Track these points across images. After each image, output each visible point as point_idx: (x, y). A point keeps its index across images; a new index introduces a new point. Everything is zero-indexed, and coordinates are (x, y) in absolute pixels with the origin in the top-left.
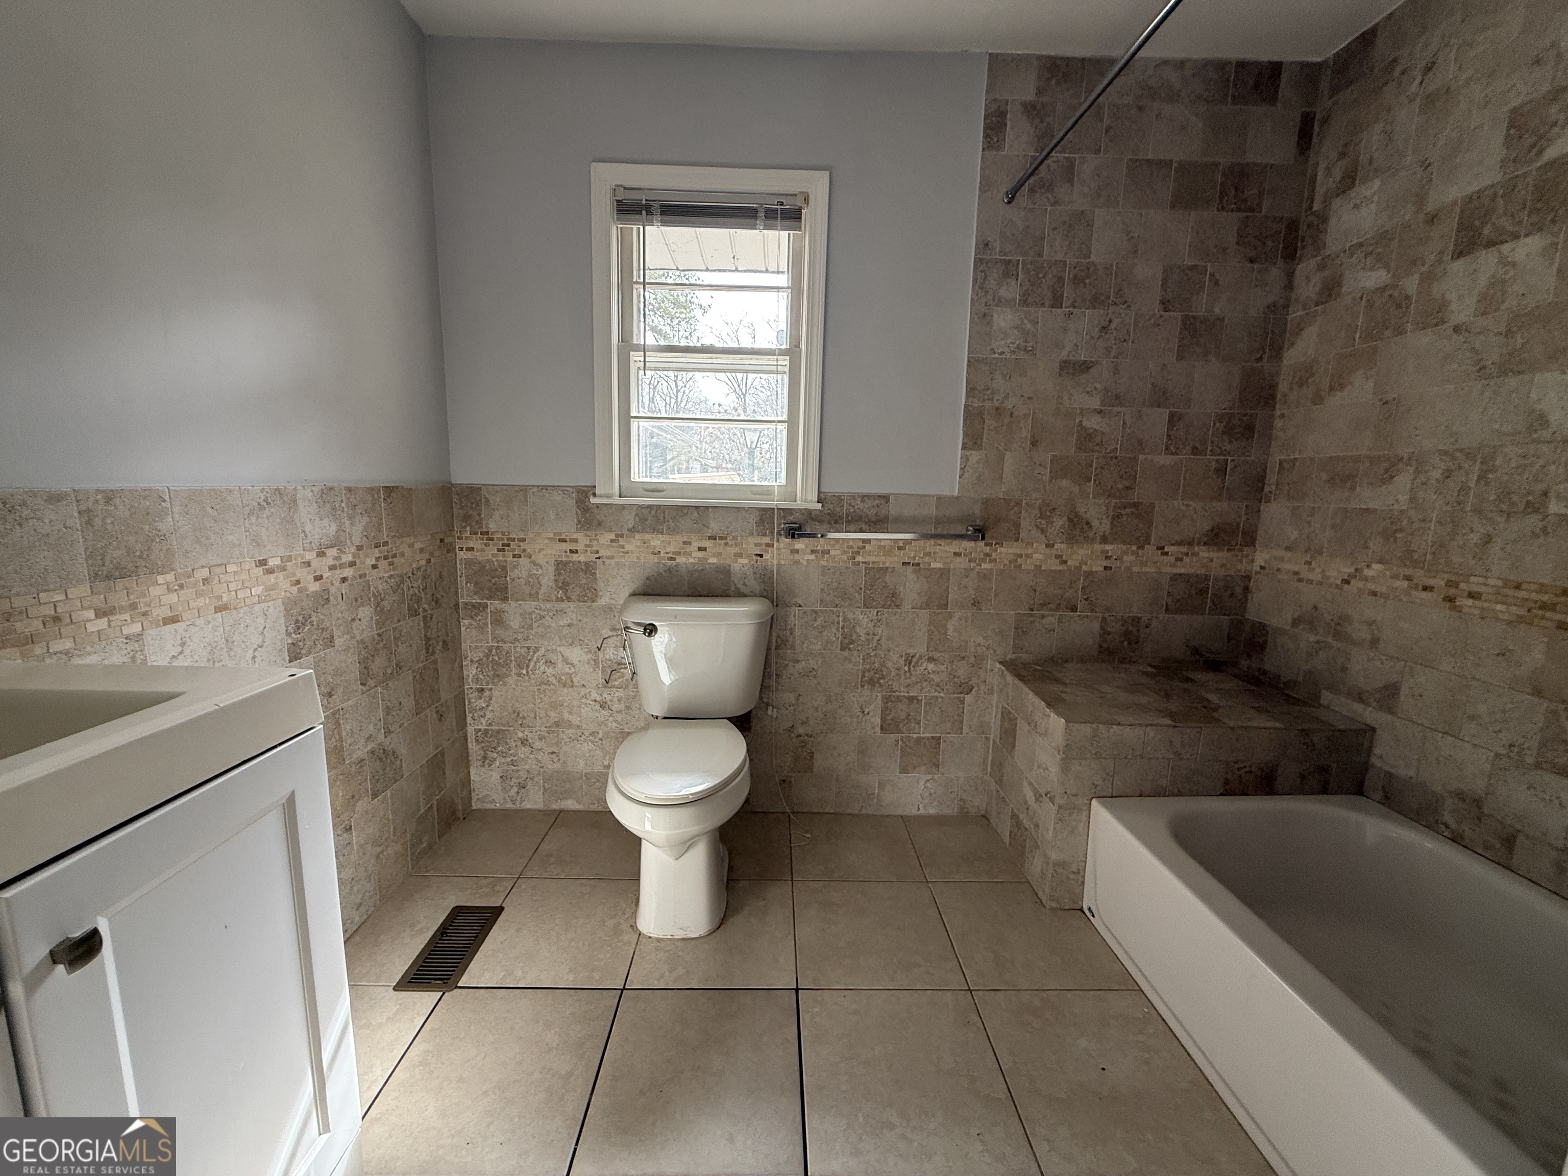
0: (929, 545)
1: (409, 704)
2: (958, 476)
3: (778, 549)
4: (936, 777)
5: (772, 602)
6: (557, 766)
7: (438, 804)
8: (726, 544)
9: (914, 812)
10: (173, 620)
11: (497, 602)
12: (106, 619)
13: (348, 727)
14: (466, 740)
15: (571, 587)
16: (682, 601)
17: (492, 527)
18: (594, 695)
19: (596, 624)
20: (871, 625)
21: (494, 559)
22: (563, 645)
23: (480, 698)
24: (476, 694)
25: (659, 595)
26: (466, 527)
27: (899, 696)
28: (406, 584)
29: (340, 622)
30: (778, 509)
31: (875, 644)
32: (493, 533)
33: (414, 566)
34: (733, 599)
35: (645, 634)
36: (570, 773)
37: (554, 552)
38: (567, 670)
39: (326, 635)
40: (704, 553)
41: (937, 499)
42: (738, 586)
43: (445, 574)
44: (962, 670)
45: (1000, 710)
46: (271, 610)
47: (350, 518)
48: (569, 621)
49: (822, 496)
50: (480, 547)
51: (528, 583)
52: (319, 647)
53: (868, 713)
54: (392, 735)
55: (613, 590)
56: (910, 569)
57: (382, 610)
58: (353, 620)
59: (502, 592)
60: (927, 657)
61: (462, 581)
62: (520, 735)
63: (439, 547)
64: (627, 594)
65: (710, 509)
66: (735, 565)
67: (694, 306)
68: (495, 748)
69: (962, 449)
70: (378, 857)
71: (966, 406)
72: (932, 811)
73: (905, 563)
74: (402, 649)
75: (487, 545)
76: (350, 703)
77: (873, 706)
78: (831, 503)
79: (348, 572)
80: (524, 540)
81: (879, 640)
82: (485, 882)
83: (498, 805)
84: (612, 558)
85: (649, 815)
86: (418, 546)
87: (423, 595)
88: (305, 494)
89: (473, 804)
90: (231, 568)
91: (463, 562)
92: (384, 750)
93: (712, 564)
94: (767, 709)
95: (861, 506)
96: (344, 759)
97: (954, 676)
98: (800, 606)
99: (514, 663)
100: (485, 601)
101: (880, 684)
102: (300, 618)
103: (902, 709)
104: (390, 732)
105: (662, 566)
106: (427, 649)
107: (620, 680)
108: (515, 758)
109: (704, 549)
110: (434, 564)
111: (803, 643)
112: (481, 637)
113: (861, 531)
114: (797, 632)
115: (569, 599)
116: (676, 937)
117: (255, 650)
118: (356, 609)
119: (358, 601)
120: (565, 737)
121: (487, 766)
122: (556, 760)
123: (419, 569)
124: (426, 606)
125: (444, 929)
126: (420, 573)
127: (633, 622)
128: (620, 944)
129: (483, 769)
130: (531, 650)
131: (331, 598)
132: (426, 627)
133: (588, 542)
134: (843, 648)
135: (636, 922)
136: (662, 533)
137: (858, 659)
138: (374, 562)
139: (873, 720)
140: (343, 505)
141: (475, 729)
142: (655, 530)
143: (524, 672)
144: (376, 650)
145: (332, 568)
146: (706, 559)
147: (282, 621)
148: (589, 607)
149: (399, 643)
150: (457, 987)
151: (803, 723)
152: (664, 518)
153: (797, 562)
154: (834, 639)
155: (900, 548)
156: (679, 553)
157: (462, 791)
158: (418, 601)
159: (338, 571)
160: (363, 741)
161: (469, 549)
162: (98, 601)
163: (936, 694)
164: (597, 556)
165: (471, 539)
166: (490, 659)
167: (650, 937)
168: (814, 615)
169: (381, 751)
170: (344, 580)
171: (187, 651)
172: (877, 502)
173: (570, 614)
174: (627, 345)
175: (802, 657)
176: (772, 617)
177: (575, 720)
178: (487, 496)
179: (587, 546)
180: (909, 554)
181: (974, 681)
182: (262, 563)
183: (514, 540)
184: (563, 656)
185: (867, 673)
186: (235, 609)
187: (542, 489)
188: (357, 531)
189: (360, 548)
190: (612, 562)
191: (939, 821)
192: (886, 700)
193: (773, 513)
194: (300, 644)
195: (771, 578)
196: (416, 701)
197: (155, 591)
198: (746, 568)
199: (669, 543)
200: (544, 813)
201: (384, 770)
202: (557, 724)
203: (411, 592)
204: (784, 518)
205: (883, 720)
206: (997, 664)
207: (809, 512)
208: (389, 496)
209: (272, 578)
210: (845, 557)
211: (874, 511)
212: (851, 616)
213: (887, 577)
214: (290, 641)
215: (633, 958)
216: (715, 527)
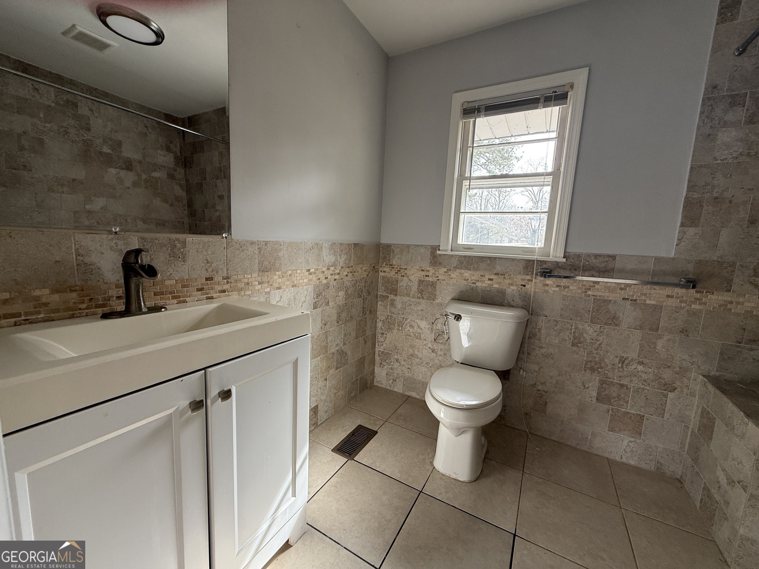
0: (646, 289)
1: (353, 334)
2: (675, 244)
3: (535, 283)
4: (638, 441)
5: (529, 312)
6: (410, 375)
7: (360, 379)
8: (504, 278)
9: (618, 459)
10: (279, 288)
11: (393, 296)
12: (261, 285)
13: (330, 339)
14: (375, 354)
15: (424, 292)
16: (477, 305)
17: (394, 263)
18: (430, 345)
19: (434, 311)
20: (595, 334)
21: (394, 277)
22: (418, 319)
23: (382, 337)
24: (380, 335)
25: (465, 301)
26: (384, 262)
27: (612, 382)
28: (358, 284)
29: (332, 296)
30: (537, 260)
31: (597, 346)
32: (394, 265)
33: (362, 277)
34: (505, 308)
35: (455, 319)
36: (415, 380)
37: (418, 275)
38: (419, 331)
39: (327, 301)
40: (491, 282)
41: (655, 259)
42: (510, 301)
43: (373, 281)
44: (667, 375)
45: (700, 410)
46: (309, 288)
47: (340, 255)
48: (422, 308)
49: (567, 254)
50: (388, 271)
51: (406, 288)
52: (324, 305)
53: (588, 387)
54: (346, 346)
55: (443, 296)
56: (629, 302)
57: (348, 294)
58: (337, 296)
59: (395, 292)
60: (637, 361)
61: (380, 285)
62: (396, 357)
63: (373, 270)
64: (450, 299)
65: (497, 259)
66: (508, 290)
67: (512, 158)
68: (385, 360)
69: (680, 226)
70: (335, 394)
71: (686, 198)
72: (633, 463)
73: (625, 299)
74: (353, 310)
75: (391, 270)
76: (332, 329)
77: (592, 384)
78: (573, 259)
79: (337, 277)
80: (406, 269)
81: (600, 344)
82: (372, 418)
83: (384, 386)
84: (444, 280)
85: (443, 410)
86: (364, 268)
87: (364, 289)
88: (326, 245)
89: (374, 383)
90: (299, 271)
91: (382, 277)
92: (342, 351)
93: (496, 288)
94: (520, 371)
95: (594, 261)
96: (327, 351)
97: (660, 378)
98: (546, 316)
99: (396, 324)
100: (388, 295)
101: (598, 371)
102: (319, 293)
103: (614, 391)
104: (345, 344)
105: (468, 286)
106: (363, 313)
107: (442, 340)
108: (393, 367)
109: (492, 280)
110: (370, 277)
111: (546, 338)
112: (385, 310)
113: (593, 276)
114: (543, 331)
115: (423, 298)
116: (451, 476)
117: (303, 303)
118: (338, 292)
119: (339, 289)
120: (414, 362)
121: (381, 367)
122: (410, 372)
123: (363, 278)
124: (365, 294)
125: (354, 433)
126: (364, 280)
127: (450, 313)
128: (423, 469)
129: (380, 369)
130: (404, 319)
131: (330, 287)
132: (364, 303)
133: (434, 272)
134: (573, 345)
135: (433, 461)
136: (470, 270)
137: (583, 353)
138: (347, 274)
139: (591, 392)
140: (338, 250)
141: (378, 350)
142: (467, 268)
143: (400, 328)
144: (344, 309)
145: (332, 275)
146: (493, 285)
147: (313, 293)
148: (432, 303)
149: (352, 308)
150: (353, 459)
151: (542, 384)
152: (472, 262)
153: (547, 291)
154: (568, 339)
155: (621, 289)
156: (478, 281)
157: (370, 376)
158: (362, 292)
159: (333, 276)
160: (335, 345)
161: (385, 272)
162: (259, 279)
163: (643, 386)
164: (438, 279)
165: (385, 267)
166: (387, 321)
167: (439, 471)
168: (555, 323)
169: (341, 351)
170: (335, 280)
171: (282, 300)
172: (607, 259)
173: (422, 305)
174: (462, 177)
175: (544, 346)
176: (528, 320)
177: (420, 356)
178: (393, 249)
179: (433, 274)
180: (628, 293)
181: (678, 384)
182: (309, 270)
183: (402, 269)
184: (417, 324)
185: (589, 363)
186: (298, 286)
187: (416, 246)
188: (342, 260)
189: (342, 268)
190: (444, 282)
191: (638, 471)
192: (602, 382)
193: (534, 263)
194: (318, 303)
195: (529, 299)
196: (357, 333)
197: (276, 277)
198: (515, 292)
199: (473, 275)
200: (403, 395)
201: (341, 359)
202: (412, 355)
203: (359, 287)
204: (541, 266)
205: (599, 394)
206: (701, 376)
207: (557, 263)
208: (355, 247)
209: (311, 276)
210: (580, 291)
211: (603, 265)
212: (580, 327)
213: (610, 306)
214: (314, 301)
215: (428, 478)
216: (499, 268)
